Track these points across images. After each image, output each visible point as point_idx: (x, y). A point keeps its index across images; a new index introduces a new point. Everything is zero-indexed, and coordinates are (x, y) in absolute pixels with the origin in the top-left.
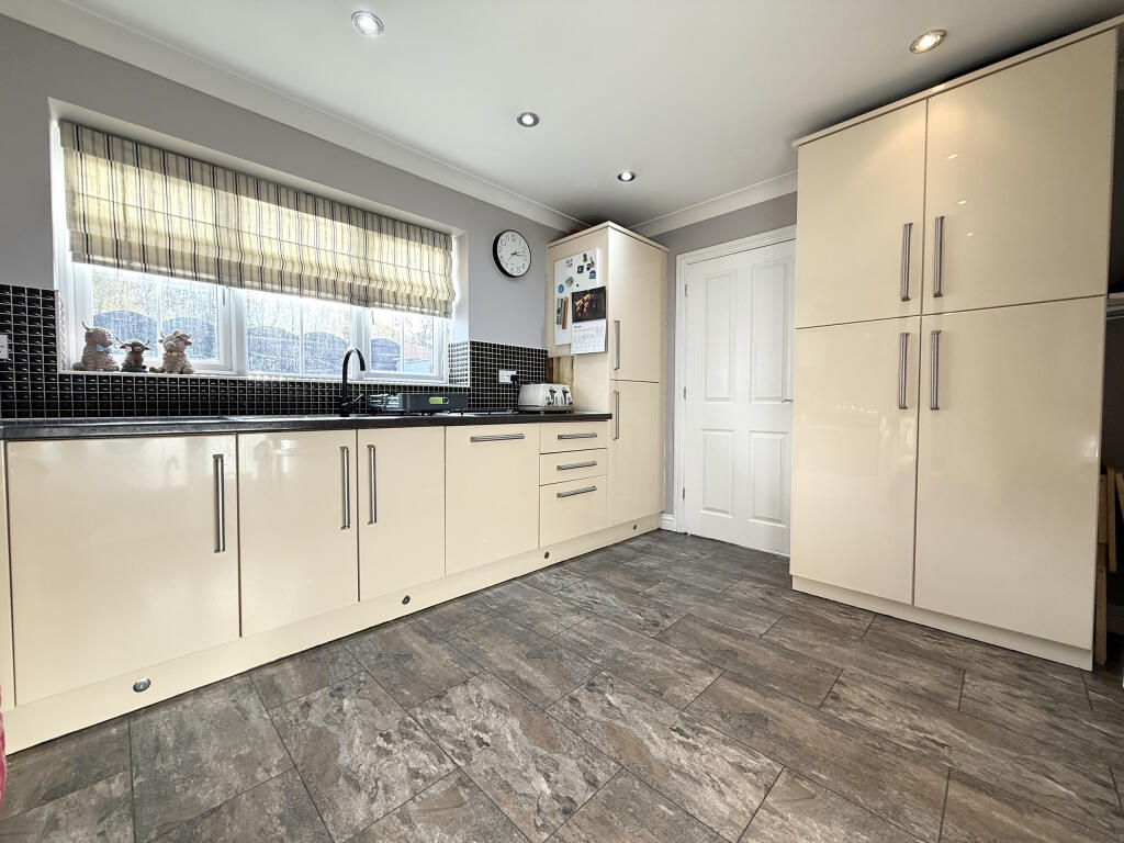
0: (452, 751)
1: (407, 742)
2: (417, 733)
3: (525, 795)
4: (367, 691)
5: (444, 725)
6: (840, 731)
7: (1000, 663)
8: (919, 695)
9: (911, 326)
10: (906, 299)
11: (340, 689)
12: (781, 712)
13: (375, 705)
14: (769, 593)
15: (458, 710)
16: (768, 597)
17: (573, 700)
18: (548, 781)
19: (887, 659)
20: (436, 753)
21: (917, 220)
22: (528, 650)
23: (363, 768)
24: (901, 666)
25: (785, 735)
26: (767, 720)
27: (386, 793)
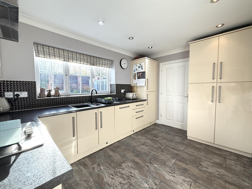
0: (126, 178)
1: (117, 176)
2: (118, 174)
3: (143, 187)
4: (105, 165)
5: (123, 172)
6: (202, 172)
7: (233, 156)
8: (217, 164)
9: (215, 85)
10: (214, 79)
11: (99, 164)
12: (190, 168)
13: (108, 168)
14: (182, 140)
15: (125, 169)
16: (182, 141)
17: (148, 166)
18: (147, 184)
19: (209, 156)
20: (123, 178)
21: (216, 62)
22: (135, 154)
23: (110, 182)
24: (213, 157)
25: (192, 173)
26: (188, 170)
27: (116, 187)
